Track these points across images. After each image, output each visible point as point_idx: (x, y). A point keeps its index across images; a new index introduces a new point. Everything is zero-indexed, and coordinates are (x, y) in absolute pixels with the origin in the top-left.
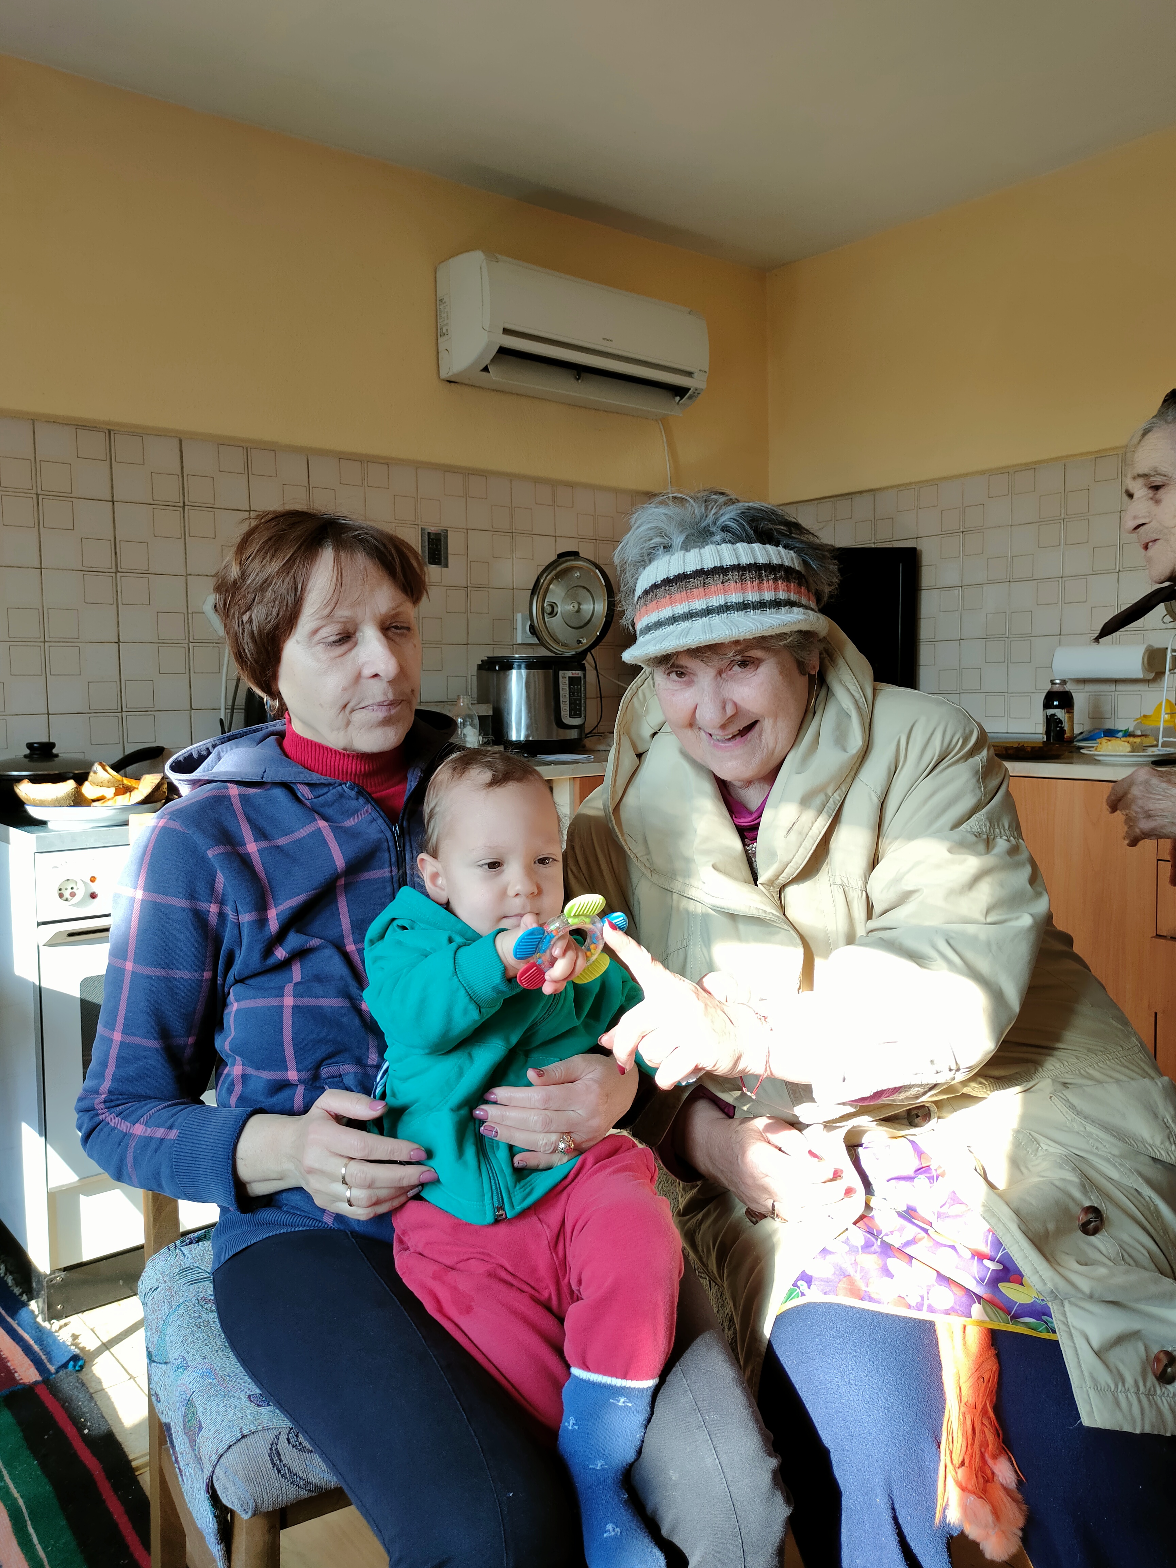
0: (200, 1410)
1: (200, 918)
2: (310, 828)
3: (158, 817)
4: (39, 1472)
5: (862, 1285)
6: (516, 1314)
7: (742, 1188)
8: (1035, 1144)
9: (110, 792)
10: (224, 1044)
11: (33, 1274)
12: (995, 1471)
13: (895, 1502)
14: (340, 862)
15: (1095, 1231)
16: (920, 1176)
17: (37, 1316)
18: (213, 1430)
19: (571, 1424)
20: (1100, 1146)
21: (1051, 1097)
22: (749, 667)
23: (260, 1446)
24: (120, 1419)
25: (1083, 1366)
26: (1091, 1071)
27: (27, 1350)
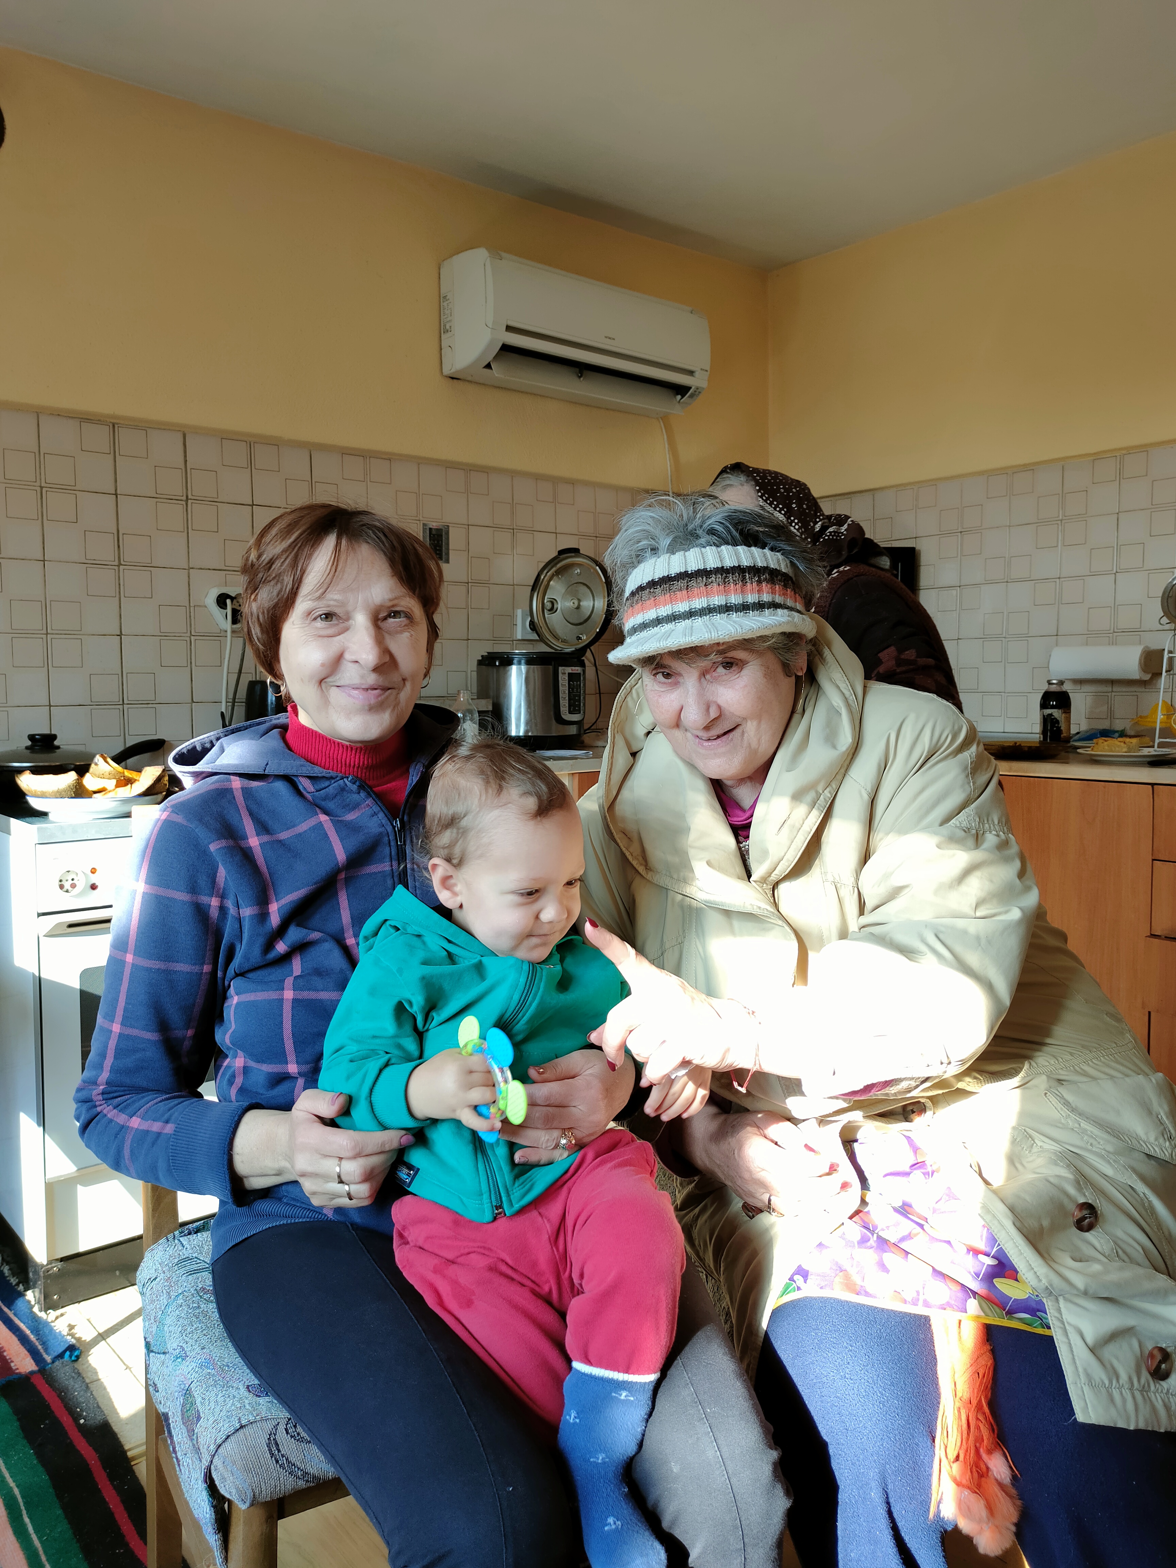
0: (199, 1400)
1: (200, 912)
2: (312, 822)
3: (160, 810)
4: (35, 1462)
5: (857, 1279)
6: (516, 1307)
7: (739, 1182)
8: (1030, 1141)
9: (111, 784)
10: (224, 1036)
11: (29, 1265)
12: (990, 1466)
13: (890, 1496)
14: (341, 856)
15: (1090, 1228)
16: (915, 1172)
17: (34, 1306)
18: (211, 1420)
19: (572, 1417)
20: (1095, 1143)
21: (1046, 1094)
22: (733, 668)
23: (259, 1436)
24: (116, 1410)
25: (1077, 1362)
26: (1086, 1068)
27: (23, 1339)
